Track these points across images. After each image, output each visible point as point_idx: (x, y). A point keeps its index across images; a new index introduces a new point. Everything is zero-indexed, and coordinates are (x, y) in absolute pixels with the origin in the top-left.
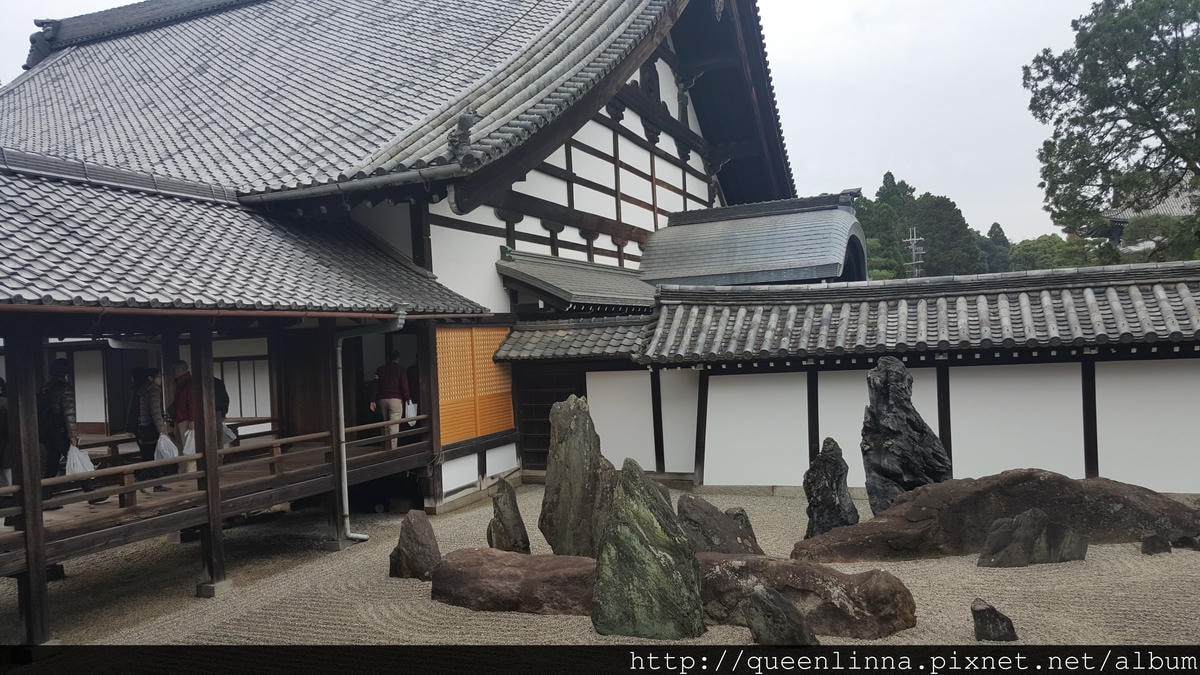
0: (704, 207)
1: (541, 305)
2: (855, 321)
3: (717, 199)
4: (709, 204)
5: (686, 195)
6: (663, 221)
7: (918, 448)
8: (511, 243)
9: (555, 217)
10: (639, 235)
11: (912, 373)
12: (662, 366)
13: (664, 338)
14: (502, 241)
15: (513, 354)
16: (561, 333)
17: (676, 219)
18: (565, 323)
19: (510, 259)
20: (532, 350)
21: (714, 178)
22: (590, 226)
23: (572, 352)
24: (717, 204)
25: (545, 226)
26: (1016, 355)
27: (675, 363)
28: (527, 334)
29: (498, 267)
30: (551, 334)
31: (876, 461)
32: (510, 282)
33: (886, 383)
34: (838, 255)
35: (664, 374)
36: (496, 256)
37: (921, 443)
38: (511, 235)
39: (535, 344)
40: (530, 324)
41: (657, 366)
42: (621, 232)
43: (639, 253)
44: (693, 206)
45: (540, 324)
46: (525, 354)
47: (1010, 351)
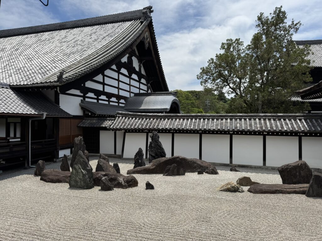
0: (146, 92)
1: (90, 114)
3: (150, 90)
4: (147, 91)
5: (140, 89)
6: (132, 95)
8: (84, 99)
9: (98, 93)
10: (125, 98)
12: (117, 130)
13: (116, 123)
14: (82, 98)
15: (82, 125)
16: (94, 121)
17: (136, 95)
18: (96, 119)
19: (83, 103)
20: (86, 125)
21: (149, 85)
22: (109, 95)
23: (95, 126)
24: (149, 91)
25: (95, 95)
27: (120, 129)
28: (86, 121)
29: (80, 105)
30: (92, 121)
31: (150, 153)
32: (83, 108)
33: (153, 136)
35: (117, 132)
36: (80, 102)
37: (160, 150)
38: (84, 97)
39: (87, 123)
40: (88, 118)
41: (115, 130)
42: (119, 97)
44: (142, 92)
45: (90, 118)
46: (84, 126)
47: (191, 131)
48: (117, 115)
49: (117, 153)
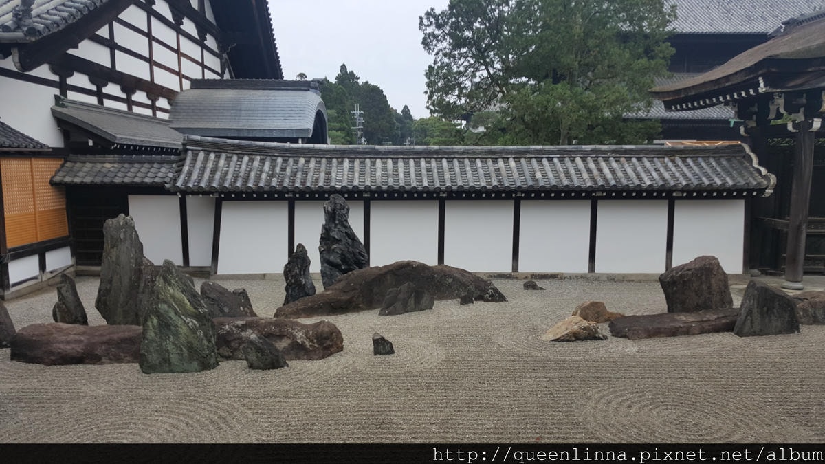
0: (218, 78)
1: (91, 143)
2: (318, 170)
3: (227, 71)
4: (222, 75)
5: (204, 67)
6: (187, 84)
7: (351, 249)
8: (64, 93)
9: (101, 76)
10: (169, 94)
11: (350, 204)
12: (188, 193)
13: (190, 174)
14: (57, 91)
15: (68, 179)
16: (107, 165)
17: (196, 84)
18: (111, 158)
19: (63, 106)
20: (84, 177)
21: (225, 56)
22: (130, 84)
23: (117, 180)
24: (227, 76)
25: (92, 81)
26: (406, 195)
27: (198, 192)
28: (78, 165)
29: (54, 113)
30: (99, 166)
31: (327, 257)
32: (64, 123)
33: (334, 210)
34: (309, 124)
35: (190, 200)
36: (51, 103)
37: (353, 246)
38: (64, 87)
39: (86, 172)
40: (82, 158)
41: (185, 193)
42: (154, 91)
43: (168, 107)
44: (209, 76)
45: (89, 157)
46: (77, 180)
47: (403, 193)
48: (188, 147)
49: (194, 261)
